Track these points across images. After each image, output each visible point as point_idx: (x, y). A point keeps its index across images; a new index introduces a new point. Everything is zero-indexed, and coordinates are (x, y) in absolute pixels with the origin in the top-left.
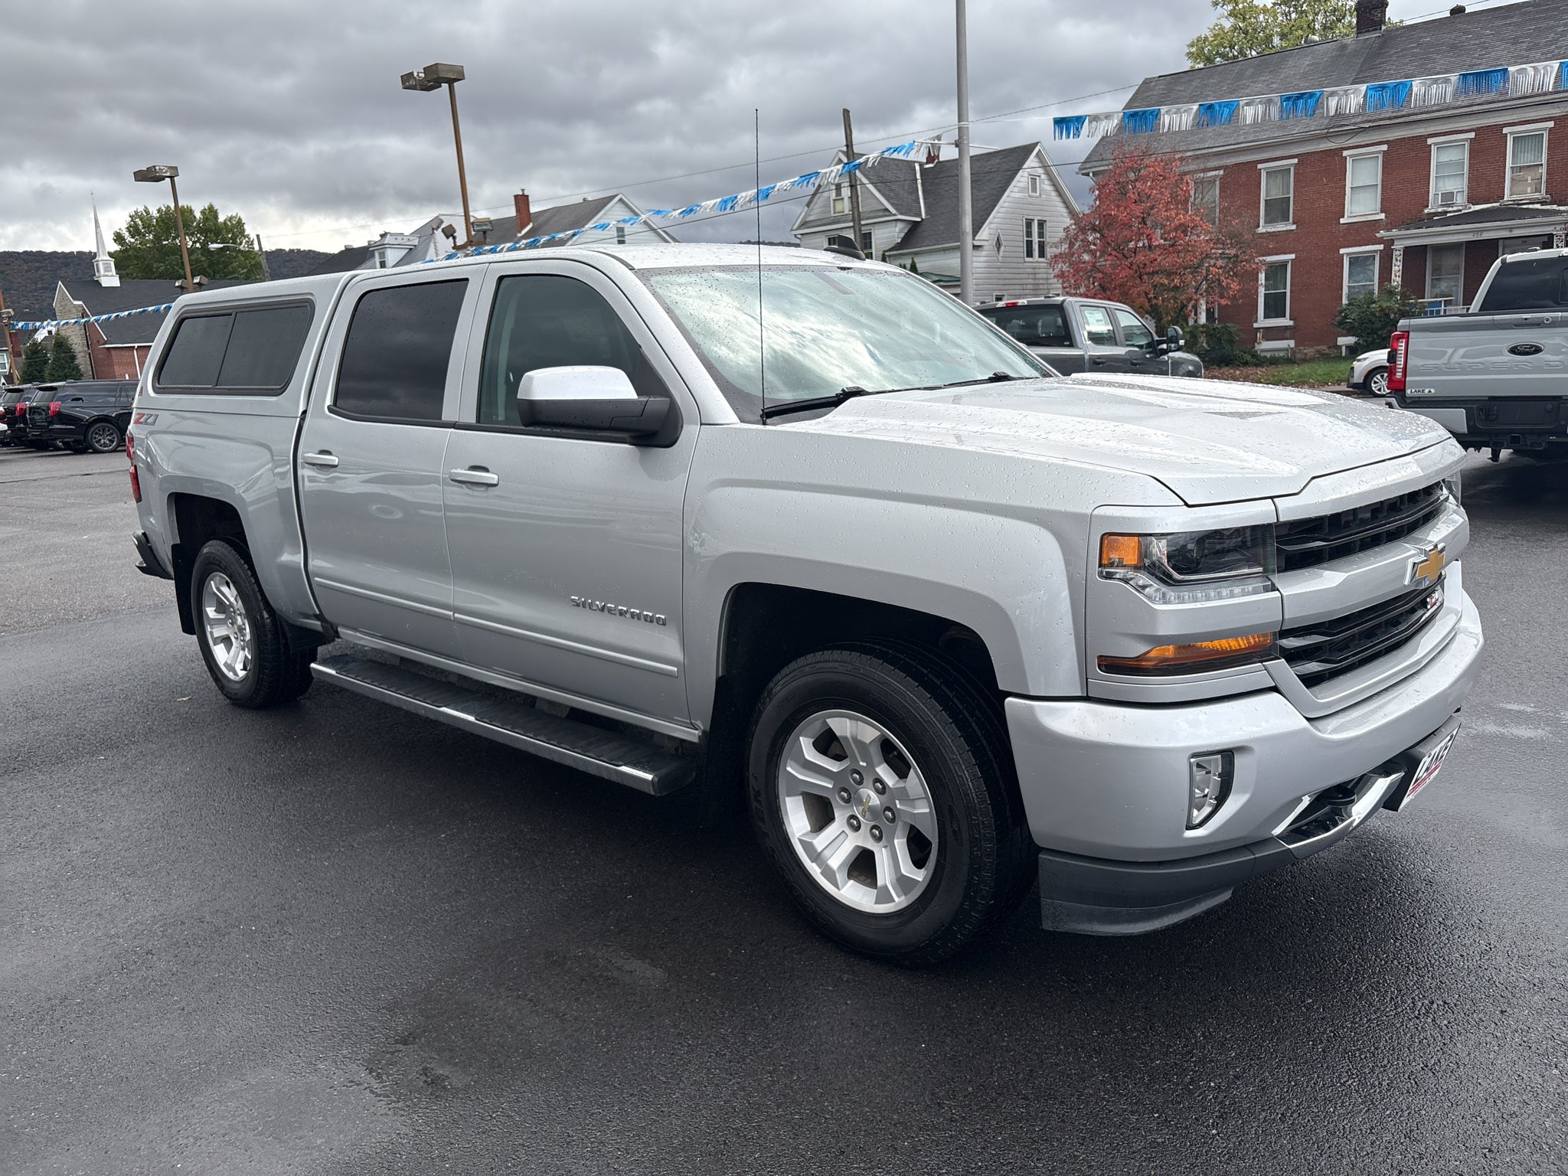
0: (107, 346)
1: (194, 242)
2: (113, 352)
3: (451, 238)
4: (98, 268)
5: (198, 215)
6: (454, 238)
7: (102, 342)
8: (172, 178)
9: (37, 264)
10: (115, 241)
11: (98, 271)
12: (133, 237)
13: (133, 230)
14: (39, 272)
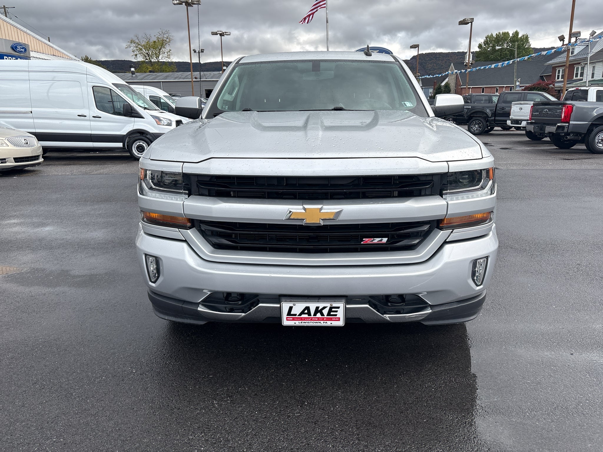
0: (462, 87)
1: (507, 46)
2: (463, 89)
3: (562, 42)
4: (466, 58)
5: (511, 35)
6: (563, 41)
7: (460, 86)
8: (471, 23)
9: (461, 57)
10: (478, 47)
11: (466, 59)
12: (485, 45)
13: (486, 43)
14: (461, 59)
